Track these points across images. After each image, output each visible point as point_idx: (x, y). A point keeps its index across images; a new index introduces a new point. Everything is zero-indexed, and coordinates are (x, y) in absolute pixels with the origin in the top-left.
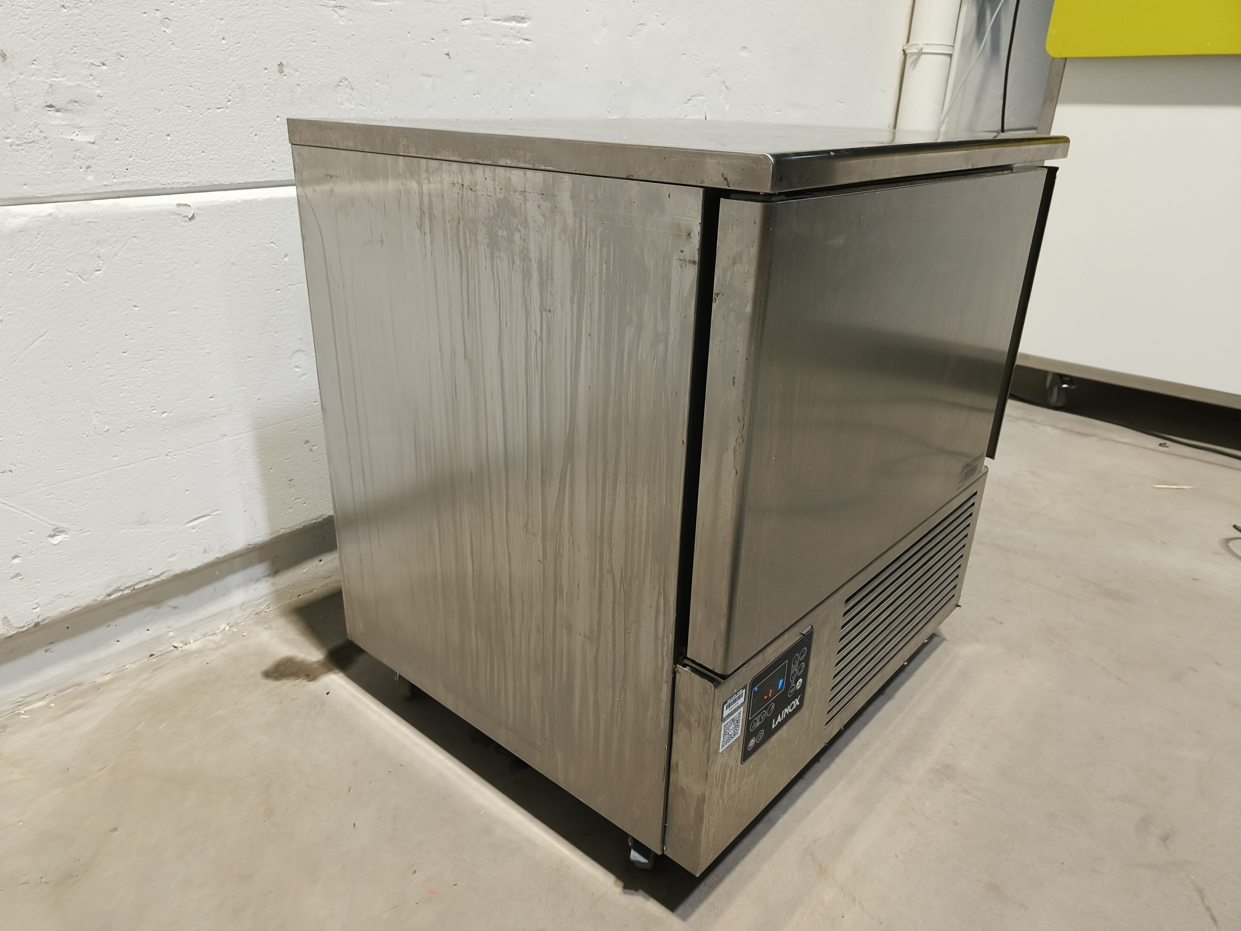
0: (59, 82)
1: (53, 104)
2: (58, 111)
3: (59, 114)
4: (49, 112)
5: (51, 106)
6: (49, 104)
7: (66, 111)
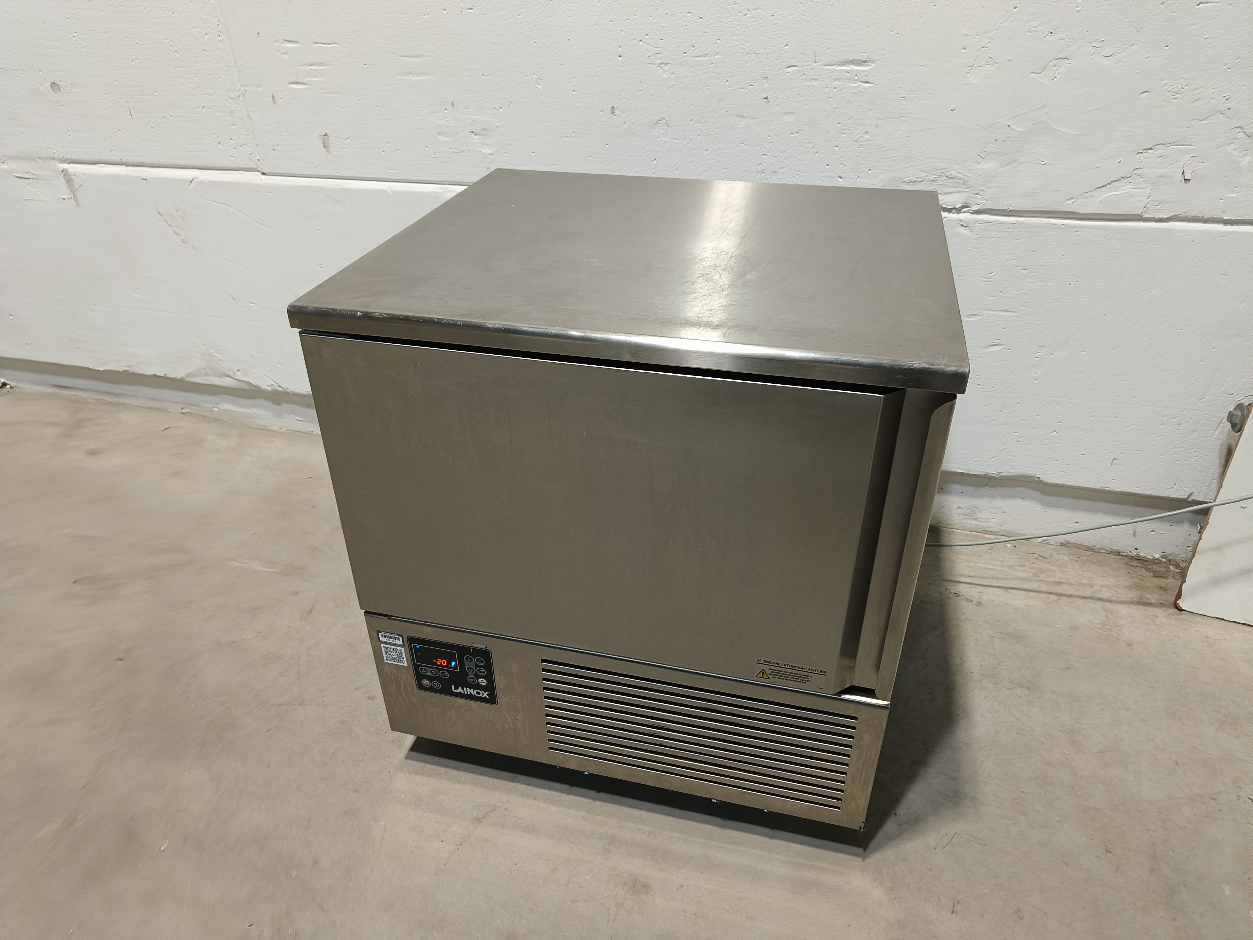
0: (478, 118)
1: (473, 131)
2: (476, 135)
3: (476, 137)
4: (472, 136)
5: (472, 132)
6: (471, 131)
7: (480, 135)
